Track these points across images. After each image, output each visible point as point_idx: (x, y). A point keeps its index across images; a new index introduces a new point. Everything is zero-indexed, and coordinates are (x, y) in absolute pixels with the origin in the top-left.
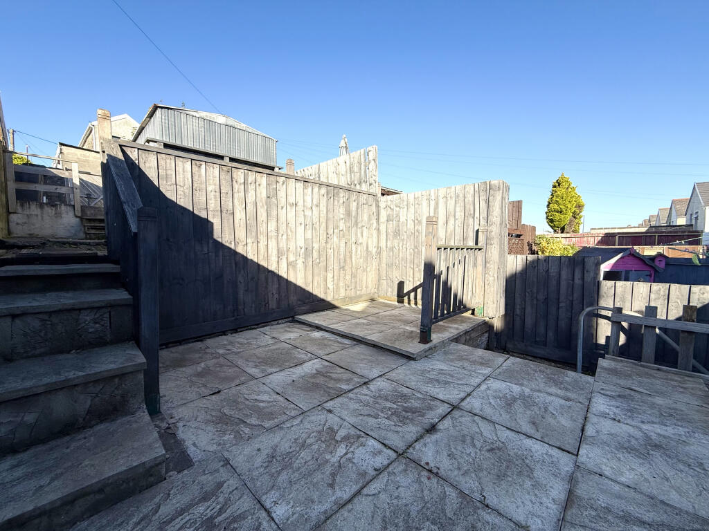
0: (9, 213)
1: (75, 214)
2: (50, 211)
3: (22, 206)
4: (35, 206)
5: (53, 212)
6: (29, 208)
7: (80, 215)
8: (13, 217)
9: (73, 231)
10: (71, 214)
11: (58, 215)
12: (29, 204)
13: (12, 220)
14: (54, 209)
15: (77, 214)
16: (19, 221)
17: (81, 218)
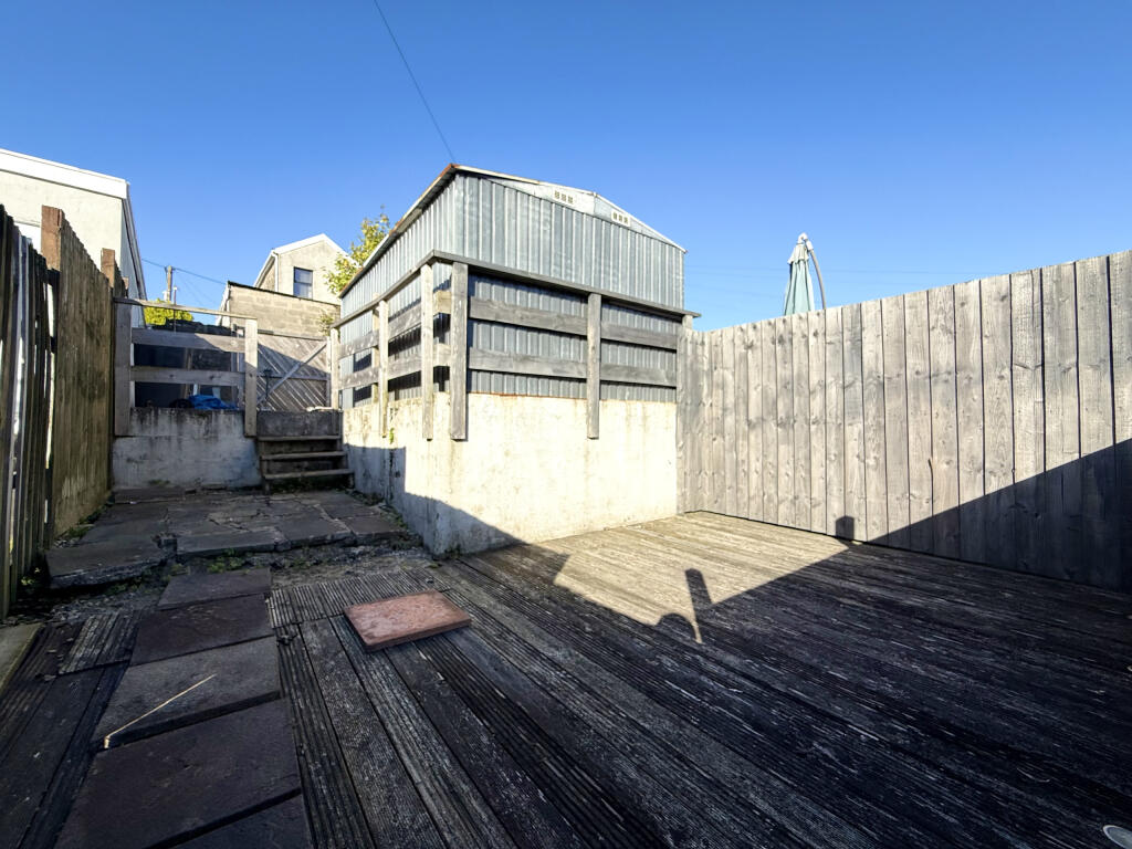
0: (113, 437)
1: (244, 432)
2: (196, 426)
3: (142, 419)
4: (167, 418)
5: (203, 431)
6: (156, 423)
7: (253, 433)
8: (122, 446)
9: (238, 470)
10: (237, 430)
11: (211, 436)
12: (156, 414)
13: (119, 452)
14: (204, 422)
15: (248, 430)
16: (134, 454)
17: (256, 440)
